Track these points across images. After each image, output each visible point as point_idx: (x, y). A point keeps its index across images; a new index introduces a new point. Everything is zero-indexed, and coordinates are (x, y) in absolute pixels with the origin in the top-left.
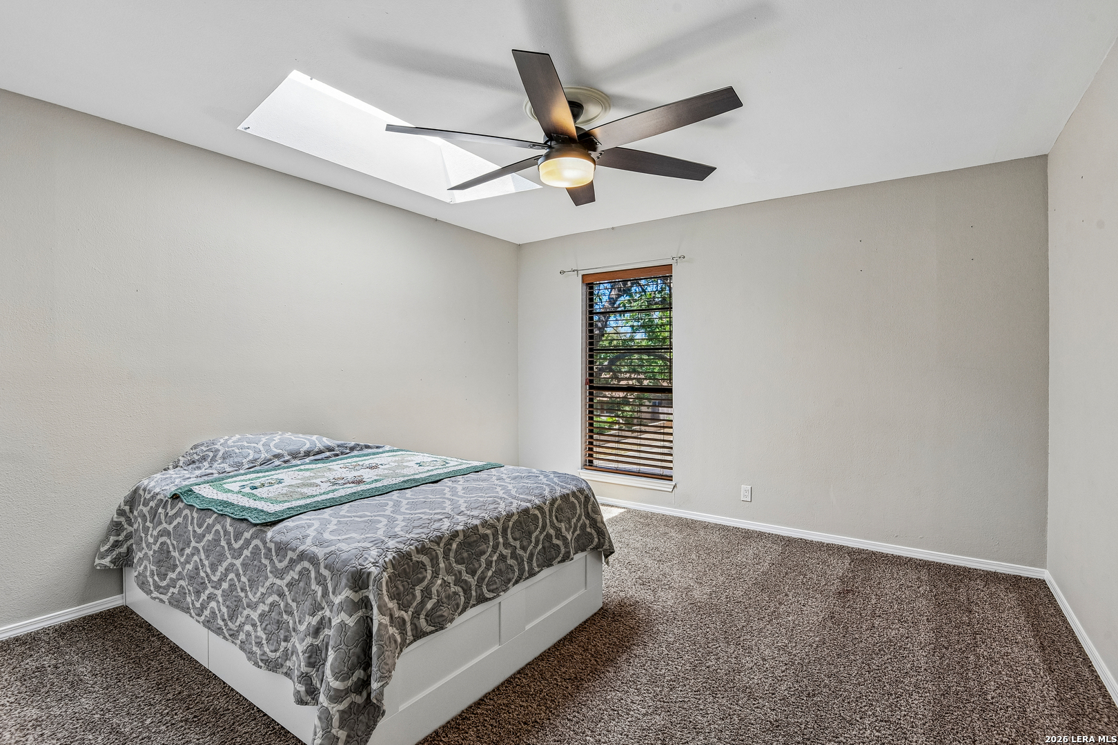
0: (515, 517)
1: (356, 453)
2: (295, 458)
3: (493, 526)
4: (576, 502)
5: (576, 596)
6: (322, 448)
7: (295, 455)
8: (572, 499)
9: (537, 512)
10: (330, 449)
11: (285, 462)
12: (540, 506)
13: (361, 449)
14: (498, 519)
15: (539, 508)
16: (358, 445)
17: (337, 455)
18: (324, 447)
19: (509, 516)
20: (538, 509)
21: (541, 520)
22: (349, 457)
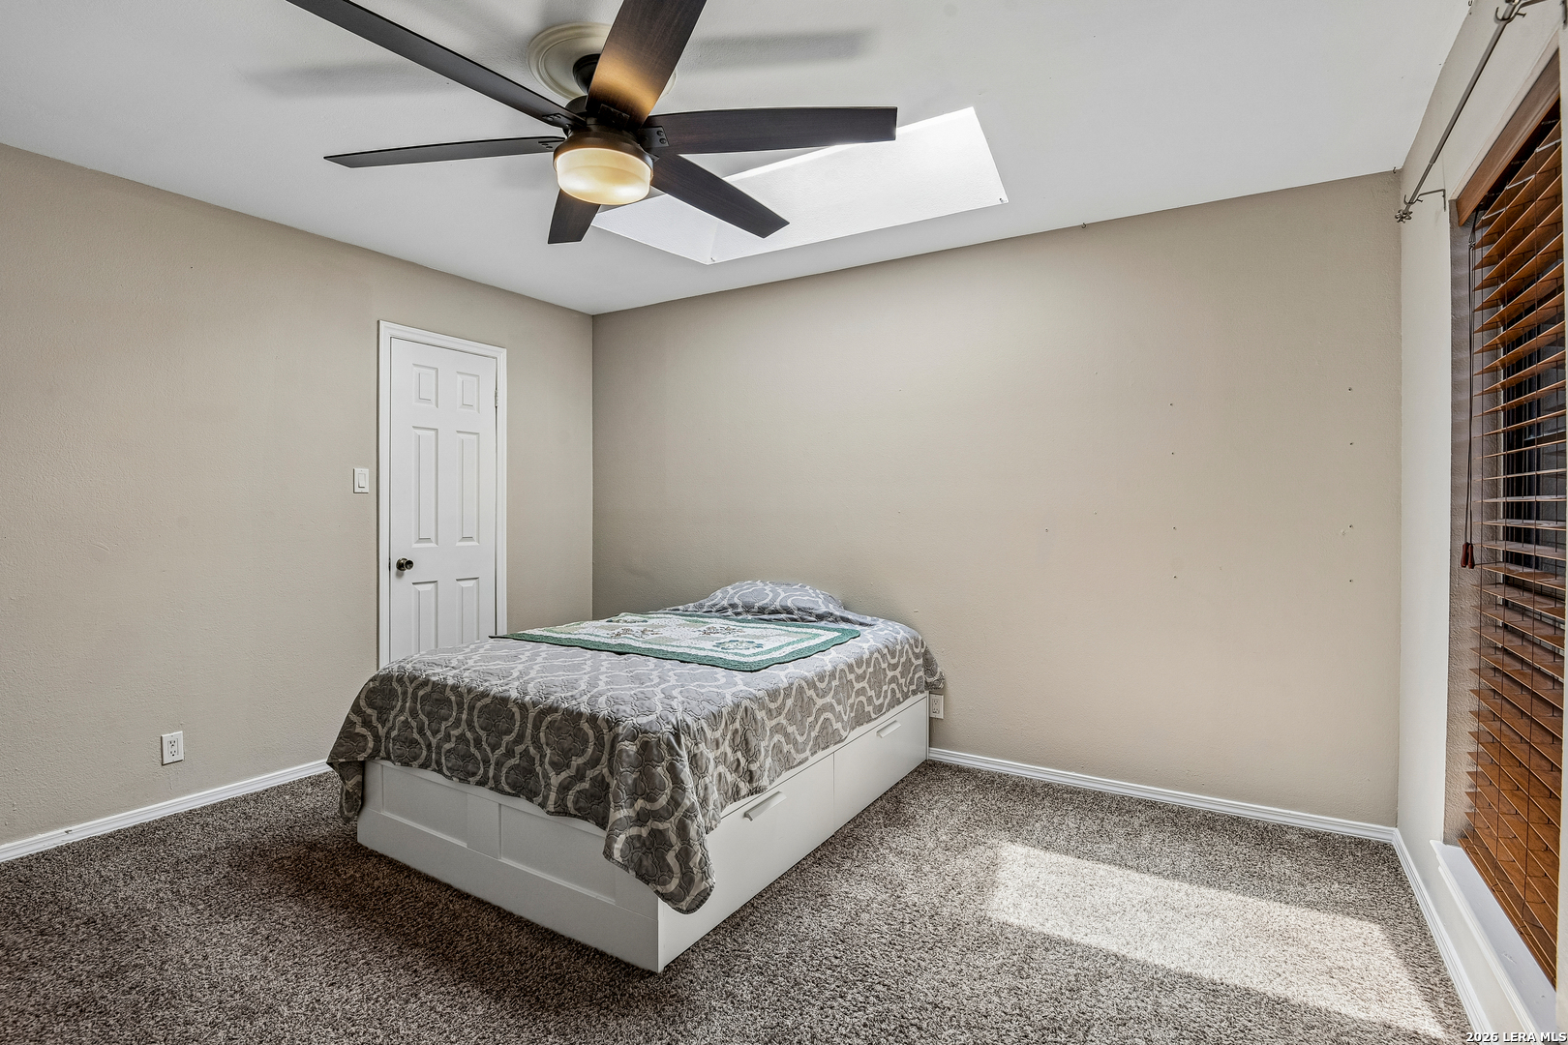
0: (487, 700)
1: (823, 624)
2: (748, 612)
3: (460, 695)
4: (591, 733)
5: (593, 894)
6: (778, 607)
7: (748, 609)
8: (585, 726)
9: (515, 709)
10: (789, 611)
11: (737, 614)
12: (524, 705)
13: (836, 621)
14: (470, 691)
15: (523, 707)
16: (832, 614)
17: (795, 620)
18: (781, 606)
19: (484, 695)
20: (520, 708)
21: (518, 724)
22: (813, 627)
